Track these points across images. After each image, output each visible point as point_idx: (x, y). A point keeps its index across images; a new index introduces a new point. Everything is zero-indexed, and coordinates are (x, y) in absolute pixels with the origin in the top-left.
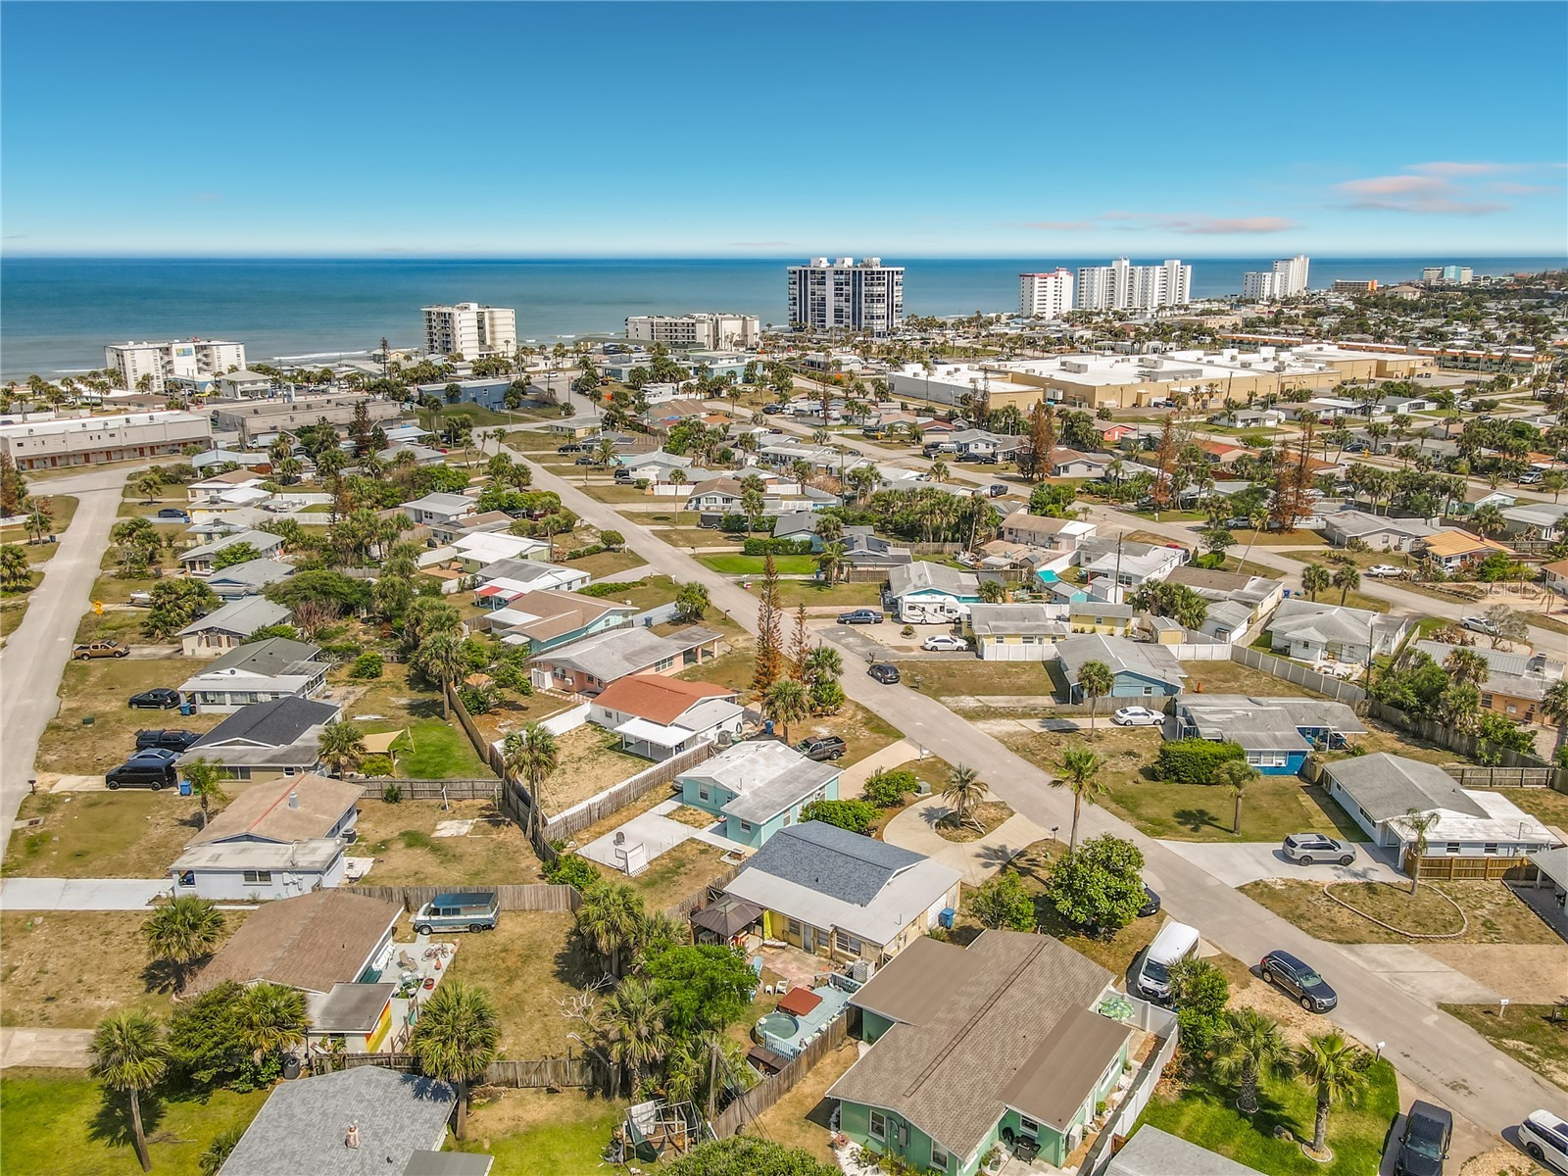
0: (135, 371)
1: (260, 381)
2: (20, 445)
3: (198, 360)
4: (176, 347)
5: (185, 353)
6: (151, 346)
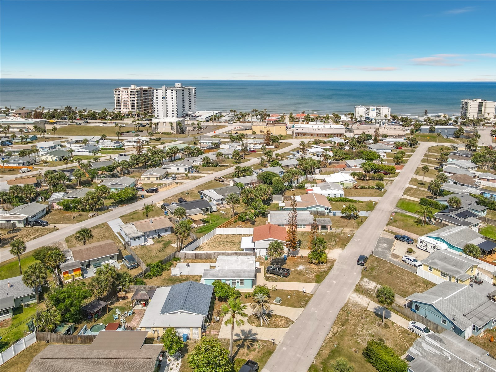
0: (358, 114)
1: (384, 120)
2: (297, 129)
3: (377, 112)
4: (371, 108)
5: (373, 110)
6: (365, 107)
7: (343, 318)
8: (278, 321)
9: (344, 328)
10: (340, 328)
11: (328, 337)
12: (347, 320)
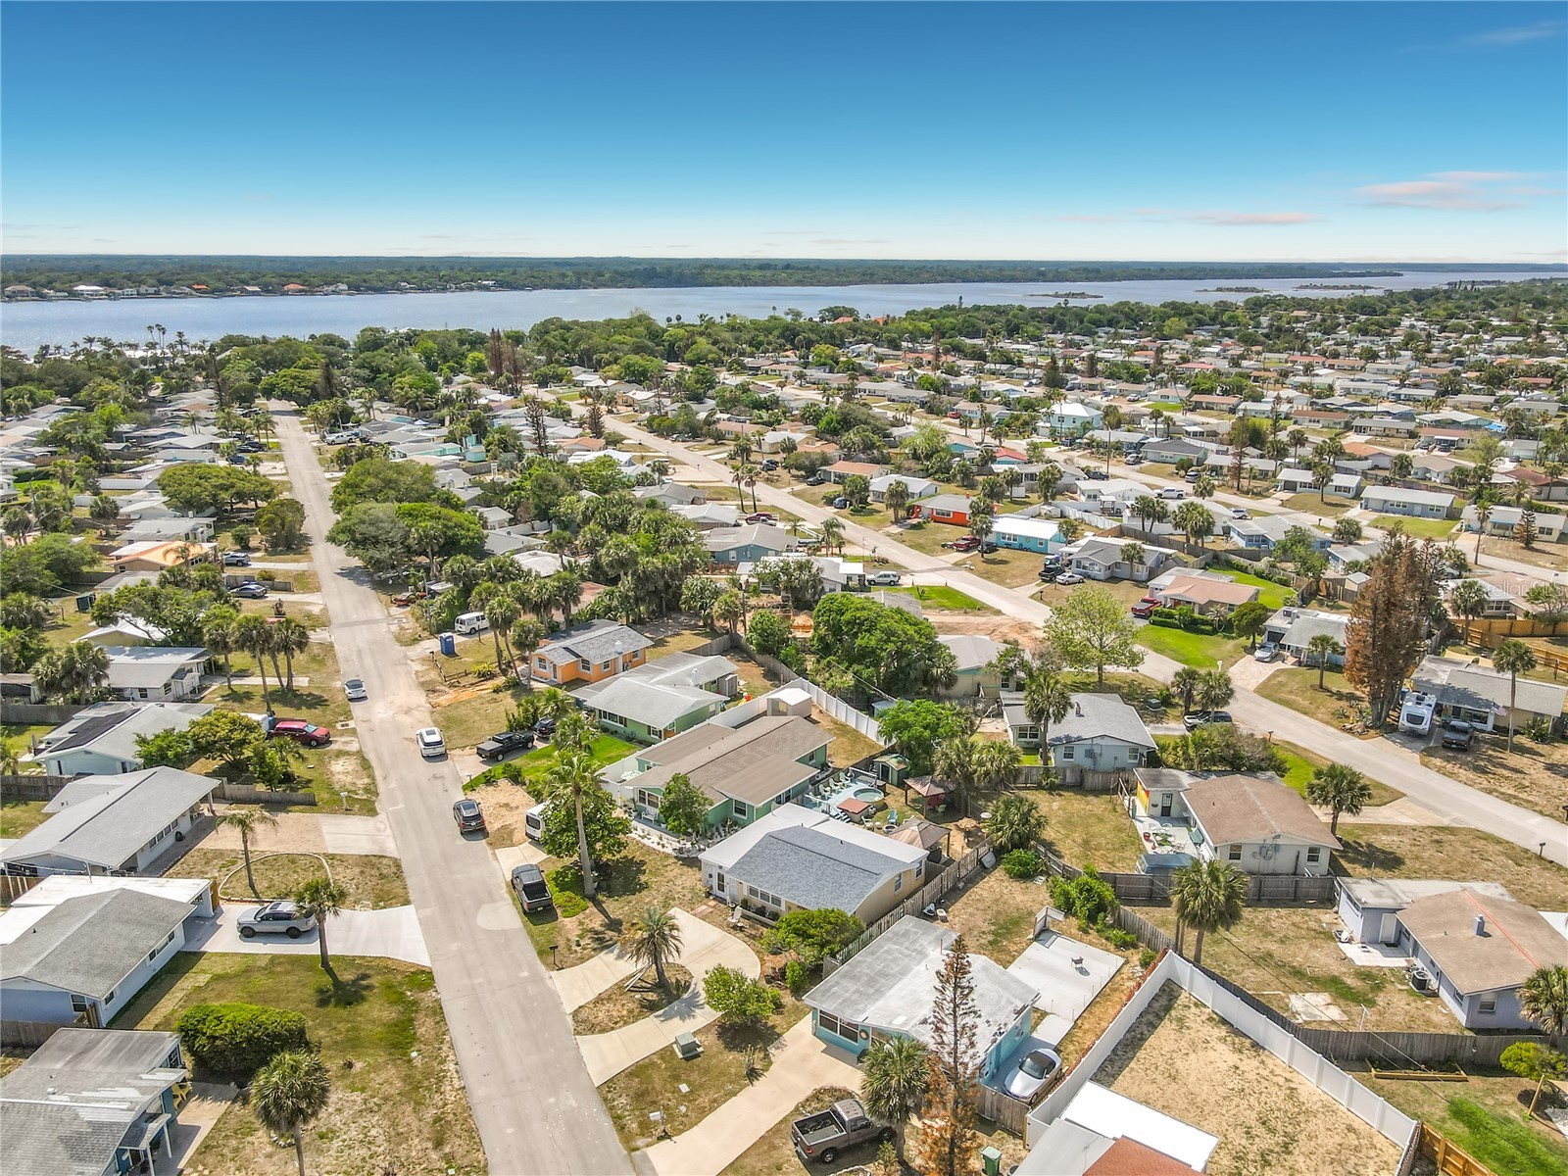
7: (458, 1141)
8: (616, 1010)
9: (430, 1114)
10: (441, 1103)
11: (451, 1057)
12: (439, 1144)
